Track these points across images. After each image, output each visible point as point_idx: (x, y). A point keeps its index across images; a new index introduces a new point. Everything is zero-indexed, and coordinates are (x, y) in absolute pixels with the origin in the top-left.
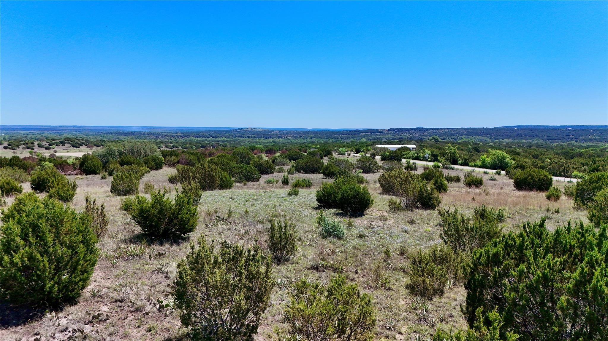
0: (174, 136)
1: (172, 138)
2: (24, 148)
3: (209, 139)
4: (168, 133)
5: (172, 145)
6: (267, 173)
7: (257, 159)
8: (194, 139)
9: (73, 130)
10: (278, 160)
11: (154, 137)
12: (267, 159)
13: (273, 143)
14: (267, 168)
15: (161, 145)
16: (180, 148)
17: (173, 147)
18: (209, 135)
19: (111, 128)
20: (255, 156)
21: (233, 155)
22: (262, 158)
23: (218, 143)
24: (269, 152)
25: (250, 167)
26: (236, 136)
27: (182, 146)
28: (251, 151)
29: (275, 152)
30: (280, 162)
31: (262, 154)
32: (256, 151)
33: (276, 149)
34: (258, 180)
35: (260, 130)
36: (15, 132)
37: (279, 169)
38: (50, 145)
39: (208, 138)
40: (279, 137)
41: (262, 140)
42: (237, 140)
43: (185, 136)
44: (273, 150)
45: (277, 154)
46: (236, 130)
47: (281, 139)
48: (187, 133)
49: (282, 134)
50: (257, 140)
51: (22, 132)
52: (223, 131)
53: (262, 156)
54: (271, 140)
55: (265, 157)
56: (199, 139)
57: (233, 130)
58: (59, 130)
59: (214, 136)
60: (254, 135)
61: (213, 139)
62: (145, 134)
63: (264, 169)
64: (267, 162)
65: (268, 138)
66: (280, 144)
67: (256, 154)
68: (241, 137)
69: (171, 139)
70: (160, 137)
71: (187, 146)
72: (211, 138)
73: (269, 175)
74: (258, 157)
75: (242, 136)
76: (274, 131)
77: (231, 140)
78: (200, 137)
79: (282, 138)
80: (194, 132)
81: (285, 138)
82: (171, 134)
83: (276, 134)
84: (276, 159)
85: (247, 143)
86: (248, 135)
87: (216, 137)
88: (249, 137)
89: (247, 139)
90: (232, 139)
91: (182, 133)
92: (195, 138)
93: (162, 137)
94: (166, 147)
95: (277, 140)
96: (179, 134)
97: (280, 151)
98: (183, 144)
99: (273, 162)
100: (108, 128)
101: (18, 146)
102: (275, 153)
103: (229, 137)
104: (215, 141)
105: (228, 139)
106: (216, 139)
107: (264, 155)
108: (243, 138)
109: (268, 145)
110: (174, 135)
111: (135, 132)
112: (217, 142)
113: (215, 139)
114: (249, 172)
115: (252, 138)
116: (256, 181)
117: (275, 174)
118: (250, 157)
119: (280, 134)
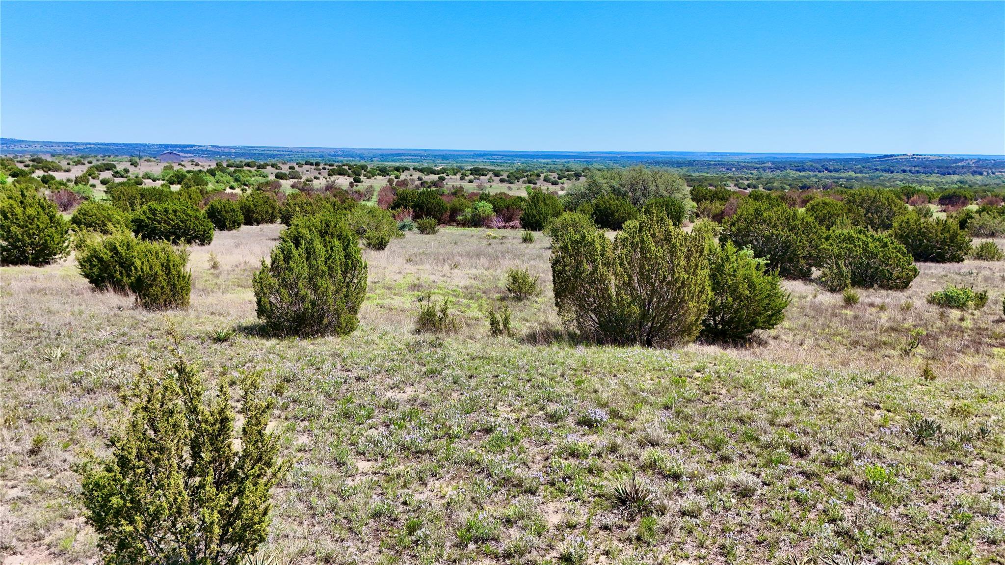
0: (758, 169)
1: (755, 172)
2: (524, 182)
3: (820, 175)
4: (748, 163)
5: (746, 182)
6: (940, 259)
7: (914, 216)
8: (793, 174)
9: (606, 157)
10: (977, 221)
11: (724, 169)
12: (943, 216)
13: (959, 184)
14: (944, 242)
15: (728, 183)
16: (761, 188)
17: (749, 186)
18: (823, 166)
19: (662, 156)
20: (910, 208)
21: (849, 201)
22: (928, 214)
23: (837, 182)
24: (949, 200)
25: (880, 240)
26: (877, 170)
27: (767, 184)
28: (905, 198)
29: (965, 201)
30: (981, 227)
31: (931, 206)
32: (915, 197)
33: (968, 196)
34: (905, 285)
35: (932, 158)
36: (535, 160)
37: (983, 247)
38: (560, 178)
39: (820, 172)
40: (974, 173)
41: (934, 178)
42: (878, 177)
43: (778, 168)
44: (959, 197)
45: (973, 207)
46: (880, 157)
47: (979, 177)
48: (780, 164)
49: (982, 167)
50: (923, 177)
51: (543, 161)
52: (852, 160)
53: (928, 210)
54: (955, 178)
55: (937, 213)
56: (802, 174)
57: (873, 158)
58: (589, 157)
59: (831, 168)
60: (917, 169)
61: (830, 174)
62: (710, 165)
63: (933, 247)
64: (945, 226)
65: (949, 174)
66: (977, 186)
67: (913, 204)
68: (885, 171)
69: (752, 174)
70: (734, 169)
71: (775, 184)
72: (826, 172)
73: (948, 265)
74: (919, 212)
75: (889, 170)
76: (963, 160)
77: (865, 178)
78: (804, 170)
79: (981, 174)
80: (795, 162)
81: (988, 174)
82: (753, 164)
83: (969, 167)
84: (972, 217)
85: (898, 183)
86: (905, 168)
87: (836, 171)
88: (904, 171)
89: (901, 176)
90: (867, 175)
91: (773, 163)
92: (794, 172)
93: (737, 169)
94: (735, 185)
95: (969, 178)
96: (766, 165)
97: (976, 200)
98: (770, 181)
99: (963, 224)
100: (656, 155)
101: (518, 179)
102: (964, 204)
103: (861, 172)
104: (832, 177)
105: (859, 175)
106: (836, 175)
107: (934, 208)
108: (892, 172)
109: (946, 187)
110: (758, 166)
111: (694, 161)
112: (836, 180)
113: (832, 174)
114: (874, 255)
115: (910, 174)
116: (896, 288)
117: (968, 264)
118: (894, 209)
119: (977, 167)
